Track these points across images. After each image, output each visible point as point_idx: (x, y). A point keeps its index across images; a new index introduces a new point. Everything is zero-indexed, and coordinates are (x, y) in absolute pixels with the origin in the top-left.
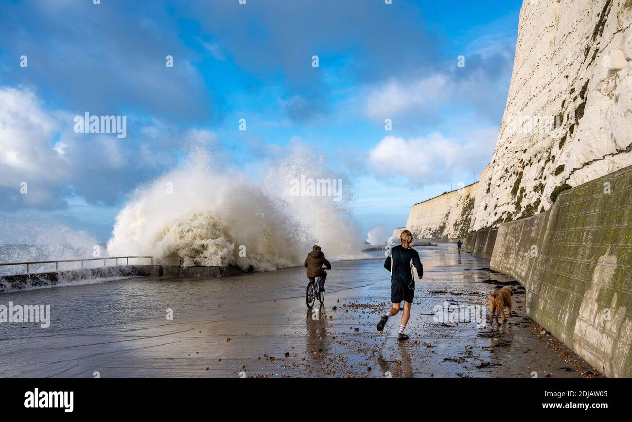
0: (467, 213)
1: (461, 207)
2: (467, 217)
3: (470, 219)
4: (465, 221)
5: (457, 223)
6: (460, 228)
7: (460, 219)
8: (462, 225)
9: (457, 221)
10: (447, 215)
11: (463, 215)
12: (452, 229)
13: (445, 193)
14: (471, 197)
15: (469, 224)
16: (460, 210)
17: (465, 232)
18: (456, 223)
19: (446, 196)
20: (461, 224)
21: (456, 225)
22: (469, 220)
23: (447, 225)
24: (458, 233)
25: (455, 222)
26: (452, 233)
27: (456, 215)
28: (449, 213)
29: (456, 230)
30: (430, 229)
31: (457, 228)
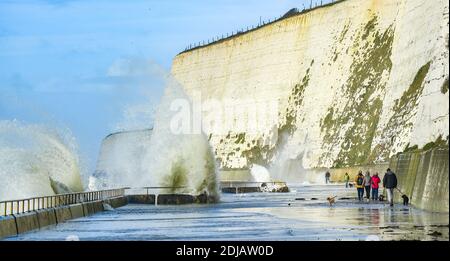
0: (366, 82)
1: (347, 61)
2: (365, 96)
3: (378, 103)
4: (360, 109)
5: (335, 117)
6: (342, 133)
7: (343, 103)
8: (351, 124)
9: (332, 110)
10: (298, 90)
11: (353, 90)
12: (317, 134)
13: (292, 13)
14: (381, 28)
15: (376, 120)
16: (342, 73)
17: (360, 148)
18: (329, 117)
19: (293, 24)
20: (346, 121)
21: (328, 121)
22: (373, 108)
23: (298, 123)
24: (337, 150)
25: (326, 113)
26: (318, 152)
27: (328, 91)
28: (306, 80)
29: (328, 139)
30: (241, 138)
31: (332, 133)
